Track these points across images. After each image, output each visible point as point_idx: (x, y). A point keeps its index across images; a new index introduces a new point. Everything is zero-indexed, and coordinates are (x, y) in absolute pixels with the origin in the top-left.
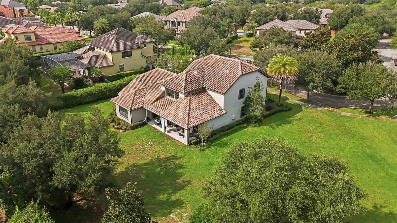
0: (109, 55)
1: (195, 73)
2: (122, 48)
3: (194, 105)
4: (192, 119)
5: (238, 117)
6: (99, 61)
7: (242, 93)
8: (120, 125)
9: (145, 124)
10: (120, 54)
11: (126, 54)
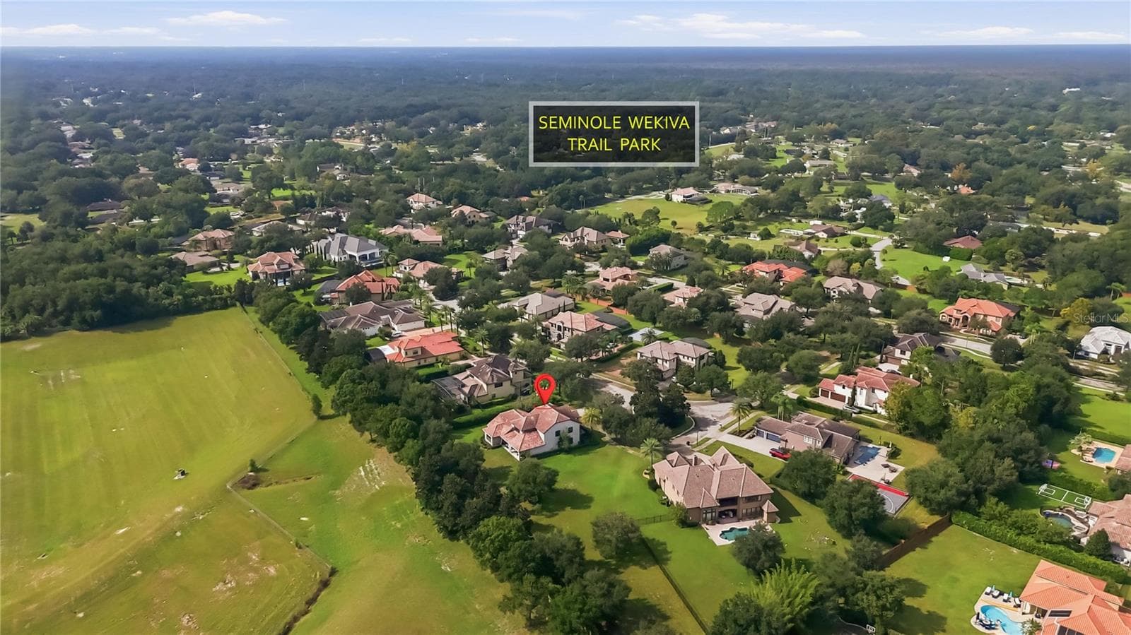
0: (485, 386)
1: (532, 418)
2: (495, 381)
3: (526, 439)
4: (523, 446)
5: (557, 447)
6: (477, 390)
7: (558, 433)
8: (486, 445)
9: (500, 446)
10: (493, 386)
11: (499, 385)
